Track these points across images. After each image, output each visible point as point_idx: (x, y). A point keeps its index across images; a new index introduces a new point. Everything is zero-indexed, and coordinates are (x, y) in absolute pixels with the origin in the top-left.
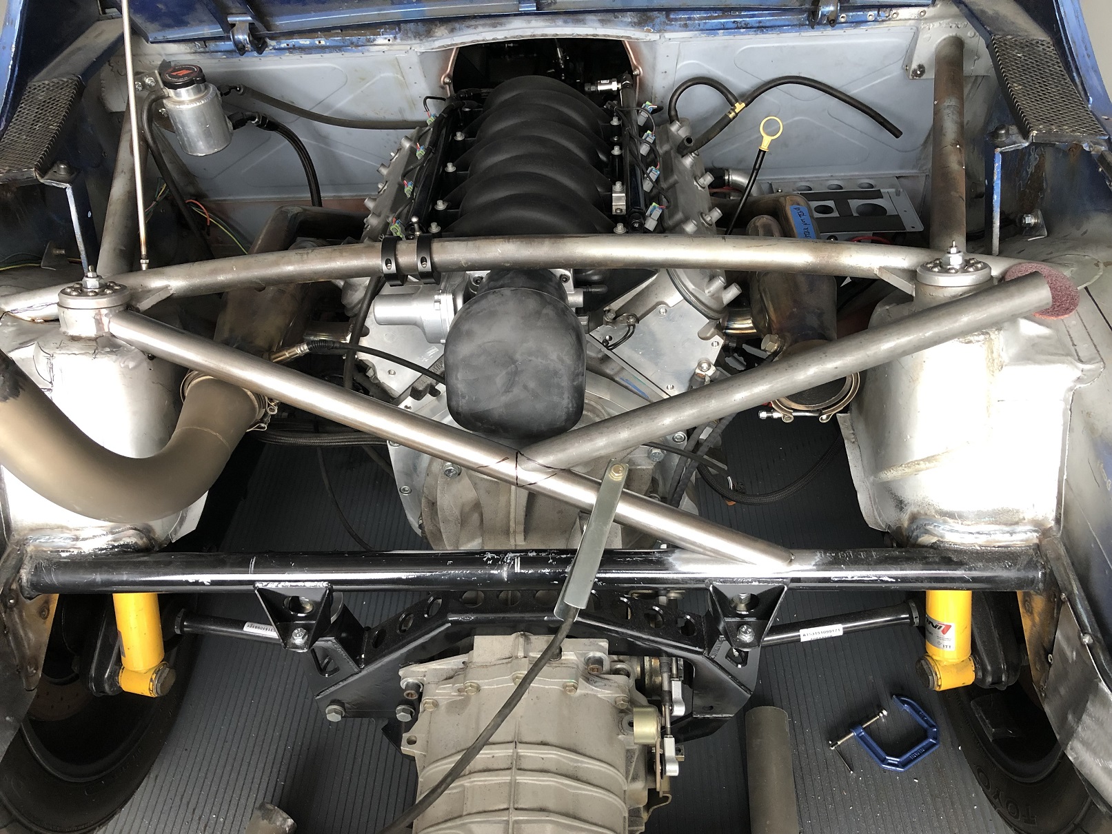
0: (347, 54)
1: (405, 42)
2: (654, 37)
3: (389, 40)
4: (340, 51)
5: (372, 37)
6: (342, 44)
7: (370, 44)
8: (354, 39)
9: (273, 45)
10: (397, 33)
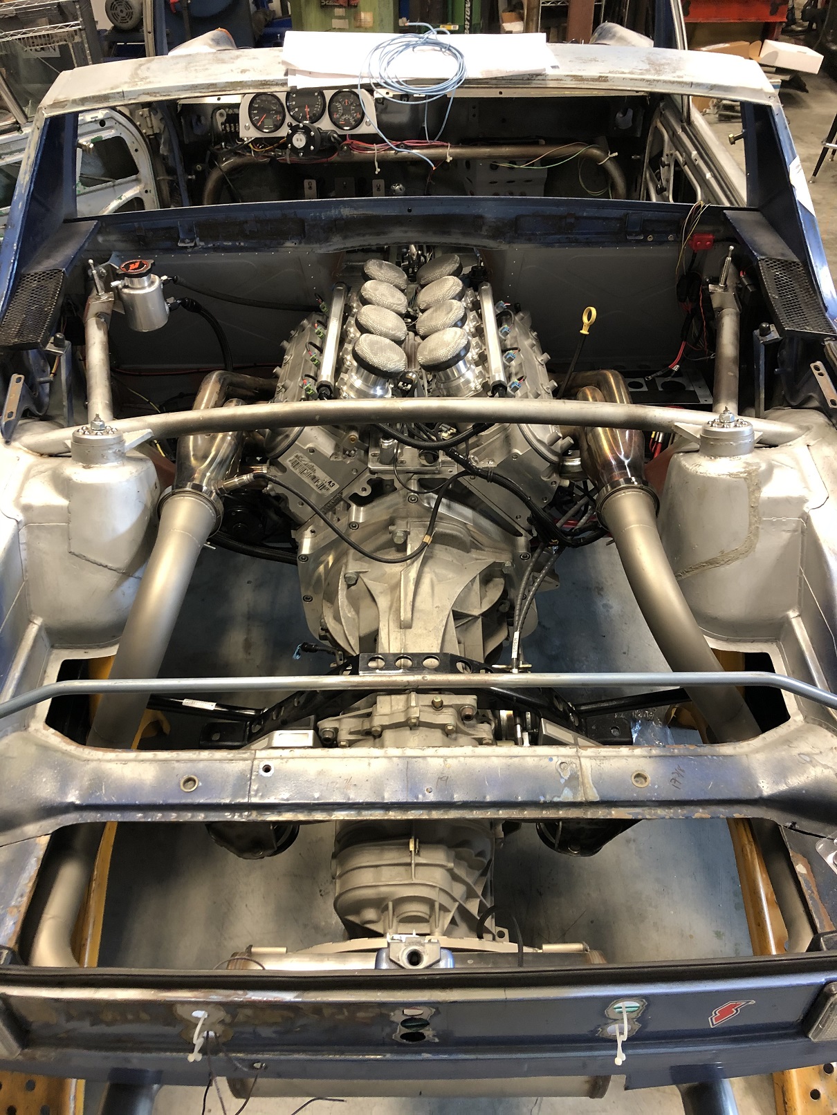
0: (259, 253)
1: (308, 246)
2: (504, 247)
3: (296, 244)
4: (256, 251)
5: (282, 241)
6: (258, 245)
7: (280, 246)
8: (268, 242)
9: (202, 245)
10: (302, 239)
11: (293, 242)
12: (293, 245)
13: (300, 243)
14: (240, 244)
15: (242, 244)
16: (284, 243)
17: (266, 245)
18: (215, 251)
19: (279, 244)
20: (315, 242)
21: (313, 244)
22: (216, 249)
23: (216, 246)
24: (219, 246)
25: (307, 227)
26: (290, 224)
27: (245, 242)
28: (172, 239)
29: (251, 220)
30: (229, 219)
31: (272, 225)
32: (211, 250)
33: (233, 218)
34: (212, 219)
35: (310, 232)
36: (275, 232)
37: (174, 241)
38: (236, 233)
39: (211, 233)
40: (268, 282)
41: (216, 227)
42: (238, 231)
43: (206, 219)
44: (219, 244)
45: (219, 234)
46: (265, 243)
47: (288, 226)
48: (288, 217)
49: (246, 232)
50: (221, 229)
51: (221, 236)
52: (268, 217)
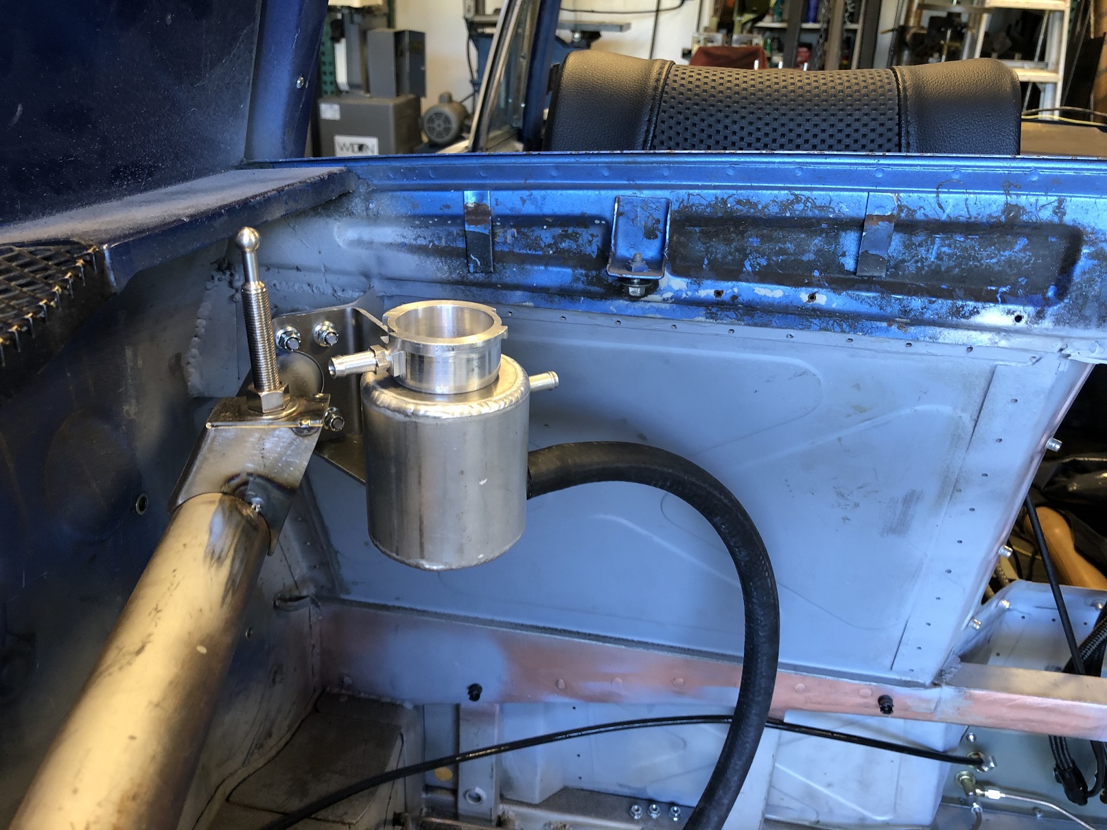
0: (860, 340)
3: (1018, 319)
4: (854, 329)
5: (971, 304)
6: (875, 310)
7: (957, 319)
8: (916, 303)
9: (676, 287)
10: (1048, 303)
11: (1009, 312)
12: (1009, 321)
13: (1040, 316)
14: (812, 297)
15: (822, 299)
16: (975, 312)
17: (905, 312)
18: (712, 316)
19: (957, 312)
20: (1095, 319)
21: (1087, 326)
22: (718, 308)
23: (726, 296)
24: (734, 297)
25: (1083, 263)
26: (1017, 248)
27: (832, 295)
28: (579, 260)
29: (882, 218)
30: (800, 207)
31: (949, 246)
32: (702, 311)
33: (815, 206)
34: (739, 202)
35: (1090, 282)
36: (949, 269)
37: (581, 267)
38: (809, 257)
39: (720, 250)
40: (840, 439)
41: (742, 233)
42: (819, 252)
43: (717, 198)
44: (736, 290)
45: (746, 256)
46: (905, 302)
47: (1007, 253)
48: (1025, 218)
49: (842, 260)
50: (754, 242)
51: (751, 265)
52: (947, 211)
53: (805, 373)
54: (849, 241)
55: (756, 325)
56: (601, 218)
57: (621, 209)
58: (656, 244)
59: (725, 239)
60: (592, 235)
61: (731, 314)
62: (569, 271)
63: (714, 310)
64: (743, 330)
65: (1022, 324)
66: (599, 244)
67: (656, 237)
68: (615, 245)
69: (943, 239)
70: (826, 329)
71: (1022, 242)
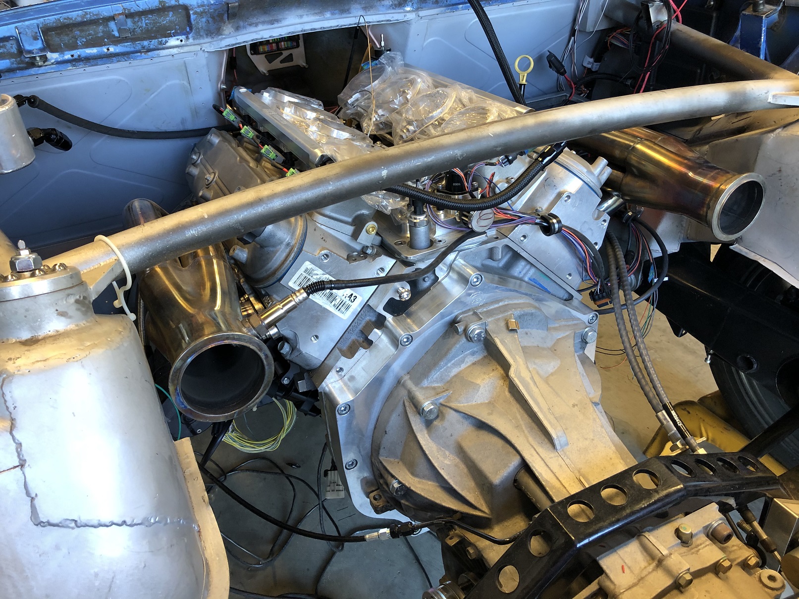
0: (135, 63)
1: (197, 42)
2: (410, 16)
3: (181, 41)
4: (129, 59)
5: (164, 39)
6: (132, 49)
7: (161, 47)
8: (146, 43)
9: (55, 57)
10: (188, 33)
11: (177, 39)
12: (179, 42)
13: (187, 38)
14: (108, 49)
15: (112, 49)
16: (166, 42)
17: (143, 47)
18: (74, 66)
19: (161, 43)
20: (205, 36)
21: (203, 38)
22: (74, 61)
23: (76, 56)
24: (79, 56)
25: (193, 17)
26: (170, 16)
27: (114, 47)
28: (10, 55)
29: (120, 14)
30: (89, 16)
31: (148, 20)
32: (69, 64)
33: (94, 15)
34: (65, 19)
35: (197, 23)
36: (152, 28)
37: (13, 58)
38: (100, 34)
39: (66, 39)
40: (146, 105)
41: (71, 31)
42: (103, 32)
43: (56, 19)
44: (79, 53)
45: (77, 39)
46: (142, 44)
47: (168, 18)
48: (167, 5)
49: (113, 33)
50: (78, 33)
51: (80, 42)
52: (141, 8)
53: (120, 81)
54: (112, 25)
55: (93, 66)
56: (12, 37)
57: (20, 31)
58: (40, 42)
59: (66, 35)
60: (11, 44)
61: (81, 63)
62: (8, 61)
63: (74, 63)
64: (90, 69)
65: (183, 42)
66: (16, 47)
67: (38, 39)
68: (23, 46)
69: (145, 18)
70: (119, 61)
71: (171, 14)
